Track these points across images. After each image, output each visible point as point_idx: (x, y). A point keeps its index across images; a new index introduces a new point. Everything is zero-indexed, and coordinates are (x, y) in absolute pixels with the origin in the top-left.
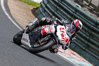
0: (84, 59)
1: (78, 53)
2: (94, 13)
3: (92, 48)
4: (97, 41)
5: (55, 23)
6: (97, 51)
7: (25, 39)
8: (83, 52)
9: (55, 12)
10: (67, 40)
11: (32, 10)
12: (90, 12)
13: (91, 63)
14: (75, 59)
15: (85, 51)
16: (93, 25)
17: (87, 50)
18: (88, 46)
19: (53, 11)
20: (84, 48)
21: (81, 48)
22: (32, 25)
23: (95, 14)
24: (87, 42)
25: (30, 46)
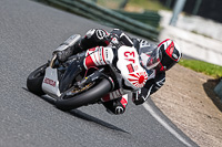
5: (115, 41)
7: (49, 82)
25: (59, 94)
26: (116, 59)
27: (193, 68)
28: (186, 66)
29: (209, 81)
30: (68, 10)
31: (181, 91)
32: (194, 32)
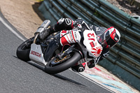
0: (114, 77)
1: (105, 68)
2: (126, 7)
3: (125, 59)
4: (132, 49)
6: (133, 63)
7: (35, 53)
8: (113, 65)
9: (69, 8)
12: (121, 5)
13: (125, 82)
14: (101, 76)
15: (115, 64)
16: (126, 25)
17: (118, 62)
18: (119, 57)
19: (65, 6)
20: (114, 60)
21: (110, 60)
22: (44, 32)
23: (129, 8)
24: (117, 51)
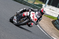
5: (30, 10)
10: (36, 20)
11: (52, 21)
25: (16, 22)
26: (30, 15)
27: (49, 17)
28: (48, 17)
29: (53, 21)
30: (21, 3)
31: (46, 23)
32: (50, 9)
